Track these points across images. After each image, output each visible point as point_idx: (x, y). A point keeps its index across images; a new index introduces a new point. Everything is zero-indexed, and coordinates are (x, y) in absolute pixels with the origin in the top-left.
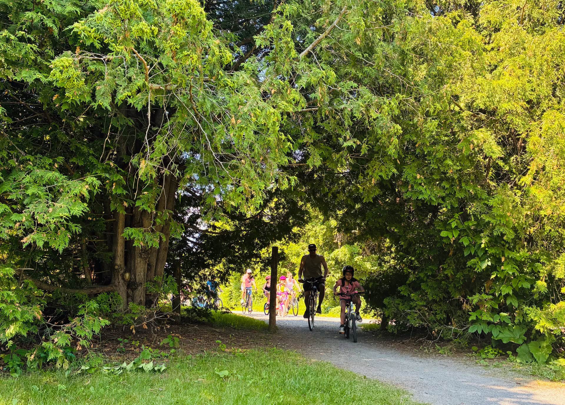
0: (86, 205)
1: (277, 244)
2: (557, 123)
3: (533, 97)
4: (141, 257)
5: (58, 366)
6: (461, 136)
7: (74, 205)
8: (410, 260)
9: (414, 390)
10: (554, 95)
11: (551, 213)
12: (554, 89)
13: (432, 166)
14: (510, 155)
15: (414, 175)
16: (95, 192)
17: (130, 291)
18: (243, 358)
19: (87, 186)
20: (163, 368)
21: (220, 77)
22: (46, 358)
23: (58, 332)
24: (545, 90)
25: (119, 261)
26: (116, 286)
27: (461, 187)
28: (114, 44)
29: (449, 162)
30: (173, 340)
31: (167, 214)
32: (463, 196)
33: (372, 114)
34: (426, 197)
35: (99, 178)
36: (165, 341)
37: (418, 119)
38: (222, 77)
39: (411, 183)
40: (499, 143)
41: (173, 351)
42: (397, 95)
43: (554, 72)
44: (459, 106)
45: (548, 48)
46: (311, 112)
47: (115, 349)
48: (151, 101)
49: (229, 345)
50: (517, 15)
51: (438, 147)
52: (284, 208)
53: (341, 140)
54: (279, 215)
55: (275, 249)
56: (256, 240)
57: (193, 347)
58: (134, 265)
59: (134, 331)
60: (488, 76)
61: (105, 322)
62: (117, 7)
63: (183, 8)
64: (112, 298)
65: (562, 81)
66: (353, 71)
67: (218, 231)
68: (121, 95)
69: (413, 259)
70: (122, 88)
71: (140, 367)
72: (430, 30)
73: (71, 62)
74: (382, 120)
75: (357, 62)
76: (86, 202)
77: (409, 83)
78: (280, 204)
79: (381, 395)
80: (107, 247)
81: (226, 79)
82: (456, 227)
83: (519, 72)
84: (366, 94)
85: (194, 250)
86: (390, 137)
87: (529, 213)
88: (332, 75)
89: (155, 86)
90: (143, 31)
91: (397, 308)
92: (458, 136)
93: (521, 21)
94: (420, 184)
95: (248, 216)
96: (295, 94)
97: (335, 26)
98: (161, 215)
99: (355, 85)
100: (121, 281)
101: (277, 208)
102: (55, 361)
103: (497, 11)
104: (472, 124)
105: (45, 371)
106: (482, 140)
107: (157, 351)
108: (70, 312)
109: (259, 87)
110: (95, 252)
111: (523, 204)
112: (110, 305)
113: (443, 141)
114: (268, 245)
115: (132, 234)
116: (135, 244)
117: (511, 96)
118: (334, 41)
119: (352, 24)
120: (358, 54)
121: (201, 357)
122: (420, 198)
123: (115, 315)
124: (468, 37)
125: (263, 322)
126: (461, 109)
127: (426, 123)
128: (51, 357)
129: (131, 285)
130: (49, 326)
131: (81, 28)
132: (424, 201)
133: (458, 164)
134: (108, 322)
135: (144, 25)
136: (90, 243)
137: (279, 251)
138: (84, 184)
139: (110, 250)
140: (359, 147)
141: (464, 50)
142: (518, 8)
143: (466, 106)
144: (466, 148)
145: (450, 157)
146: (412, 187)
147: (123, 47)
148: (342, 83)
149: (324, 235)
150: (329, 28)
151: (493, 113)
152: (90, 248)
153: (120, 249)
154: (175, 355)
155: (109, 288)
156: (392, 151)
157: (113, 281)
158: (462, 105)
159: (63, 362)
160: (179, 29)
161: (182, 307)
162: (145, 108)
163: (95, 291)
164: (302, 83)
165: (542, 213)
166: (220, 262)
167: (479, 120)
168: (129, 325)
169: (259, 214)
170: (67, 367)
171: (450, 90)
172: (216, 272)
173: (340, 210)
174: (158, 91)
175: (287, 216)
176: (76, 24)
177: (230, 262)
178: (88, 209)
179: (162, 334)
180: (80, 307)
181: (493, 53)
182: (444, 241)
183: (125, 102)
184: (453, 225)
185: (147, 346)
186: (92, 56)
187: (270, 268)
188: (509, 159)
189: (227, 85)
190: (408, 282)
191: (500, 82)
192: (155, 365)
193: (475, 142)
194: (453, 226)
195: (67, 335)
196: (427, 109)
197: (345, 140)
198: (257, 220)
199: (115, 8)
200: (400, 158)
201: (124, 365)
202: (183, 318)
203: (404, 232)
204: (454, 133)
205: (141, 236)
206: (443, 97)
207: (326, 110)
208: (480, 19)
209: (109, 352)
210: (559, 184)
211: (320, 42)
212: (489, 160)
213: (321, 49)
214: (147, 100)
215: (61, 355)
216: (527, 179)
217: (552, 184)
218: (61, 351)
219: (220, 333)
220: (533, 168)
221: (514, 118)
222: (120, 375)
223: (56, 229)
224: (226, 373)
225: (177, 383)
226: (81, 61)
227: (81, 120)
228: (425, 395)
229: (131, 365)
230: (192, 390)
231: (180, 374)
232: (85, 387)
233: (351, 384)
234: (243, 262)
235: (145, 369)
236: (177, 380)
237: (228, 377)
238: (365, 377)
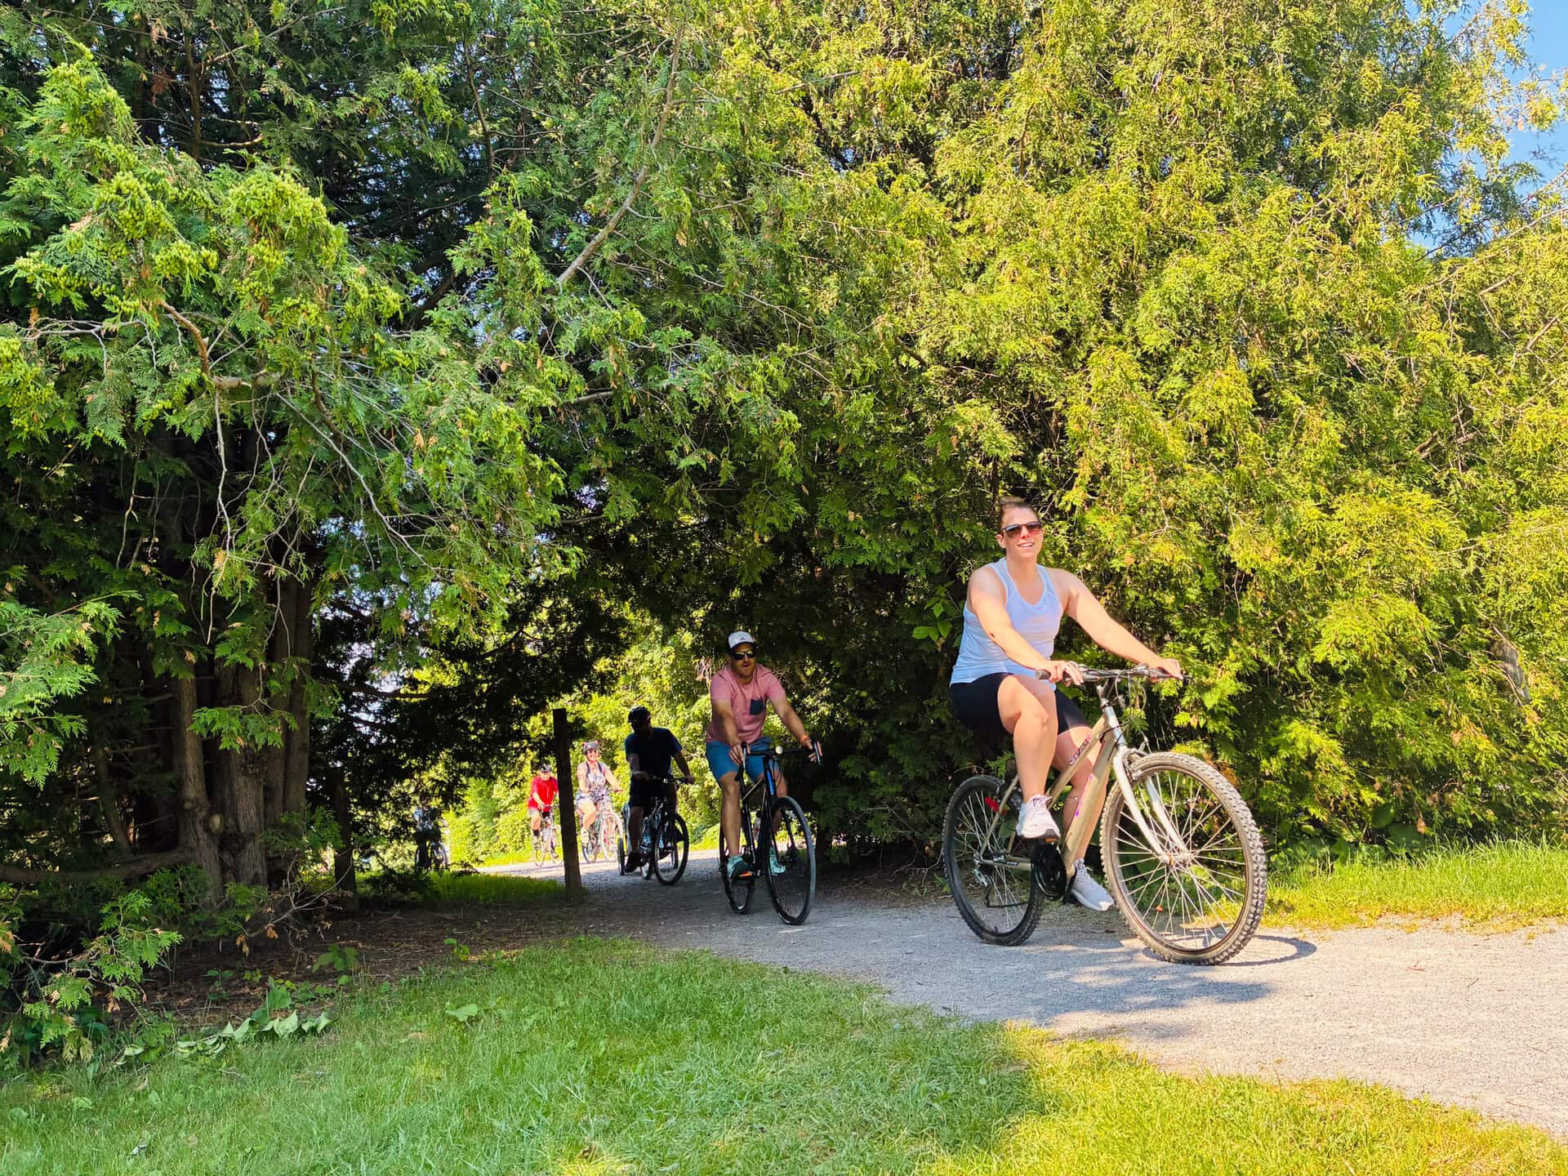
0: (88, 668)
1: (565, 701)
2: (1118, 371)
3: (1065, 323)
4: (245, 773)
5: (68, 1055)
6: (930, 419)
7: (60, 672)
8: (858, 697)
9: (894, 981)
10: (1107, 315)
11: (1132, 561)
12: (1107, 303)
13: (878, 490)
14: (1037, 449)
15: (843, 513)
16: (109, 636)
17: (226, 856)
18: (512, 969)
19: (87, 625)
20: (324, 1021)
21: (377, 346)
22: (37, 1040)
23: (58, 976)
24: (1087, 306)
25: (193, 790)
26: (192, 850)
27: (942, 529)
28: (115, 298)
29: (910, 477)
30: (343, 955)
31: (293, 666)
32: (949, 548)
33: (731, 394)
34: (873, 558)
35: (114, 602)
36: (324, 960)
37: (833, 394)
38: (382, 347)
39: (838, 532)
40: (1010, 428)
41: (344, 979)
42: (779, 348)
43: (1101, 268)
44: (918, 358)
45: (1080, 219)
46: (598, 401)
47: (202, 999)
48: (222, 416)
49: (475, 947)
50: (1011, 156)
51: (883, 450)
52: (570, 619)
53: (672, 455)
54: (561, 639)
55: (560, 714)
56: (516, 701)
57: (392, 965)
58: (232, 795)
59: (246, 949)
60: (970, 287)
61: (168, 938)
62: (113, 215)
63: (270, 203)
64: (183, 878)
65: (1119, 284)
66: (680, 304)
67: (424, 689)
68: (146, 411)
69: (864, 694)
70: (147, 394)
71: (267, 1028)
72: (833, 200)
73: (17, 348)
74: (755, 404)
75: (685, 285)
76: (90, 663)
77: (802, 320)
78: (559, 611)
79: (823, 1003)
80: (159, 762)
81: (391, 349)
82: (944, 615)
83: (1030, 274)
84: (712, 353)
85: (373, 741)
86: (777, 439)
87: (1089, 567)
88: (637, 317)
89: (228, 381)
90: (181, 262)
91: (845, 808)
92: (925, 421)
93: (1021, 166)
94: (857, 532)
95: (490, 646)
96: (553, 368)
97: (627, 212)
98: (281, 671)
99: (687, 334)
100: (203, 835)
101: (554, 620)
102: (57, 1045)
103: (969, 150)
104: (950, 393)
105: (39, 1072)
106: (974, 424)
107: (306, 985)
108: (83, 927)
109: (471, 359)
110: (130, 776)
111: (1075, 550)
112: (181, 895)
113: (894, 435)
114: (542, 707)
115: (214, 722)
116: (224, 745)
117: (1020, 326)
118: (628, 244)
119: (661, 204)
120: (686, 267)
121: (412, 983)
122: (860, 562)
123: (194, 917)
124: (916, 209)
125: (553, 881)
126: (922, 363)
127: (849, 403)
128: (49, 1036)
129: (229, 842)
130: (36, 965)
131: (34, 268)
132: (869, 568)
133: (930, 480)
134: (176, 937)
135: (182, 248)
136: (117, 758)
137: (570, 719)
138: (78, 620)
139: (168, 767)
140: (715, 466)
141: (910, 238)
142: (1011, 141)
143: (932, 356)
144: (944, 445)
145: (912, 468)
146: (842, 541)
147: (137, 302)
148: (657, 333)
149: (673, 666)
150: (616, 215)
151: (988, 365)
152: (119, 770)
153: (192, 761)
154: (348, 988)
155: (174, 856)
156: (785, 468)
157: (183, 839)
158: (924, 354)
159: (79, 1045)
160: (266, 251)
161: (359, 876)
162: (209, 436)
163: (140, 869)
164: (568, 343)
165: (1116, 564)
166: (435, 762)
167: (964, 383)
168: (233, 935)
169: (512, 640)
170: (90, 1057)
171: (890, 325)
172: (429, 784)
173: (696, 608)
174: (235, 392)
175: (579, 636)
176: (20, 262)
177: (459, 757)
178: (95, 677)
179: (315, 945)
180: (105, 910)
181: (971, 239)
182: (923, 647)
183: (159, 423)
184: (938, 611)
185: (282, 977)
186: (67, 328)
187: (552, 759)
188: (1035, 458)
189: (397, 363)
190: (860, 747)
191: (995, 298)
192: (301, 1020)
193: (961, 430)
194: (937, 614)
195: (80, 980)
196: (848, 371)
197: (682, 454)
198: (510, 654)
199: (108, 216)
200: (808, 481)
201: (229, 1030)
202: (364, 901)
203: (838, 640)
204: (914, 417)
205: (236, 725)
206: (878, 342)
207: (632, 394)
208: (938, 170)
209: (188, 1006)
210: (1140, 500)
211: (599, 248)
212: (995, 465)
213: (604, 263)
214: (212, 414)
215: (71, 1028)
216: (1075, 496)
217: (1127, 501)
218: (71, 1019)
219: (455, 923)
220: (1084, 471)
221: (1032, 370)
222: (220, 1056)
223: (23, 734)
224: (472, 1009)
225: (358, 1051)
226: (42, 342)
227: (62, 473)
228: (918, 988)
229: (245, 1027)
230: (396, 1063)
231: (364, 1030)
232: (137, 1096)
233: (755, 989)
234: (490, 754)
235: (279, 1032)
236: (359, 1044)
237: (477, 1019)
238: (786, 971)
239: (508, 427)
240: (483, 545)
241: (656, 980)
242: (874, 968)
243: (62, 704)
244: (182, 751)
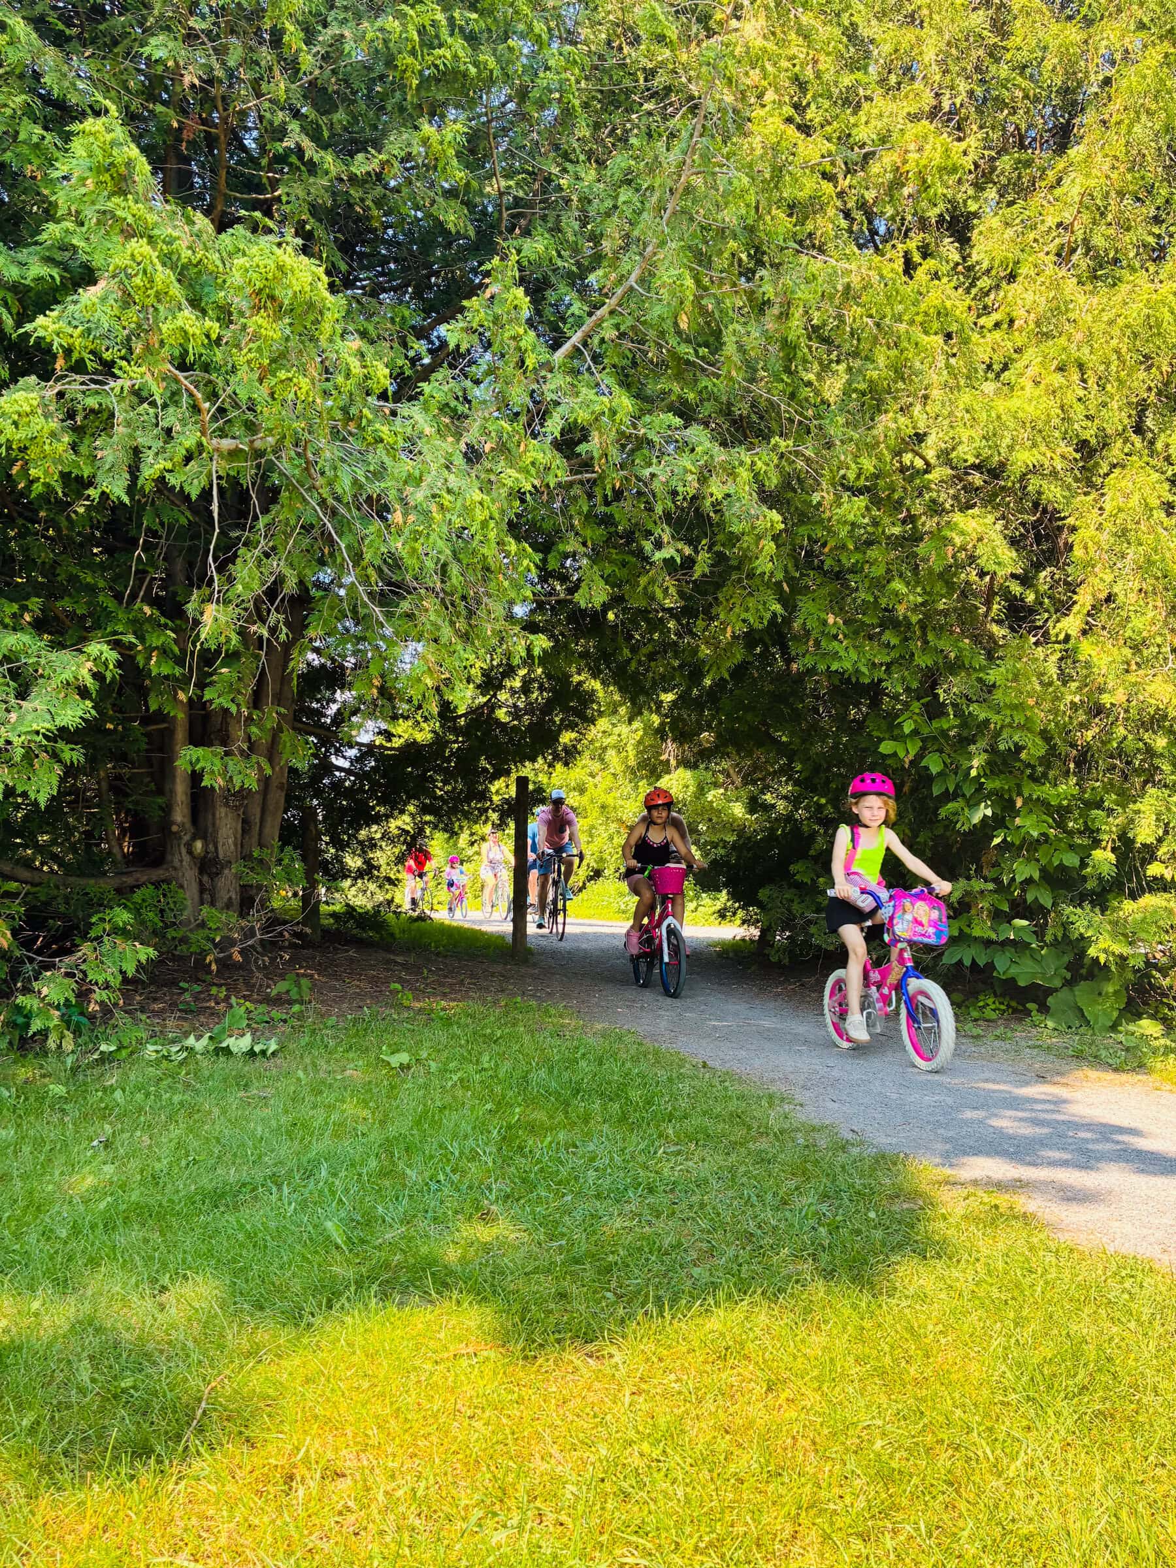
0: (89, 704)
1: (527, 770)
2: (1136, 497)
3: (1089, 434)
4: (227, 805)
5: (51, 1044)
6: (928, 524)
7: (65, 705)
8: (817, 803)
9: (809, 1093)
10: (1139, 429)
11: (1125, 698)
12: (1141, 415)
13: (863, 596)
14: (1038, 566)
15: (823, 615)
16: (109, 675)
17: (205, 879)
18: (448, 1022)
19: (90, 664)
20: (273, 1047)
21: (364, 422)
22: (28, 1026)
23: (48, 974)
24: (1117, 417)
25: (180, 815)
26: (175, 869)
27: (926, 642)
28: (124, 363)
29: (898, 585)
30: (299, 985)
31: (272, 715)
32: (930, 663)
33: (714, 489)
34: (848, 665)
35: (116, 645)
36: (281, 987)
37: (823, 495)
38: (369, 421)
39: (815, 634)
40: (1014, 542)
41: (296, 1008)
42: (773, 441)
43: (1142, 375)
44: (923, 458)
45: (1121, 321)
46: (581, 482)
47: (173, 1005)
48: (219, 478)
49: (418, 994)
50: (1057, 241)
51: (873, 553)
52: (541, 688)
53: (648, 546)
54: (530, 709)
55: (522, 782)
56: (483, 763)
57: (342, 999)
58: (214, 824)
59: (214, 967)
60: (989, 387)
61: (145, 953)
62: (126, 282)
63: (270, 276)
64: (165, 896)
65: (1159, 393)
66: (676, 388)
67: (397, 743)
68: (151, 469)
69: (823, 801)
70: (151, 453)
71: (224, 1045)
72: (848, 287)
73: (35, 403)
74: (739, 500)
75: (684, 369)
76: (92, 700)
77: (801, 414)
78: (534, 680)
80: (152, 786)
81: (377, 426)
82: (915, 732)
83: (1057, 379)
84: (701, 443)
85: (347, 784)
86: (759, 538)
87: (1077, 699)
88: (625, 403)
89: (227, 444)
90: (186, 332)
91: (789, 910)
92: (923, 524)
93: (1063, 256)
94: (835, 637)
95: (462, 710)
96: (538, 452)
97: (631, 289)
98: (261, 719)
99: (678, 421)
100: (186, 858)
101: (526, 689)
102: (44, 1033)
103: (1010, 233)
104: (955, 497)
105: (24, 1056)
106: (975, 536)
107: (263, 1008)
108: (78, 928)
109: (458, 435)
110: (127, 795)
111: (1065, 679)
112: (162, 911)
113: (888, 538)
114: (508, 773)
115: (198, 760)
116: (206, 782)
117: (1038, 432)
118: (629, 321)
119: (663, 285)
120: (686, 350)
121: (355, 1021)
122: (834, 667)
123: (171, 933)
124: (936, 302)
125: (501, 937)
126: (927, 464)
127: (840, 505)
128: (36, 1025)
129: (208, 866)
130: (31, 960)
131: (52, 327)
132: (842, 674)
133: (919, 590)
134: (152, 952)
135: (187, 318)
136: (119, 777)
137: (531, 787)
138: (83, 658)
139: (160, 792)
140: (689, 563)
141: (926, 333)
142: (1059, 225)
143: (938, 457)
144: (938, 555)
145: (901, 576)
146: (817, 644)
147: (143, 369)
148: (647, 418)
149: (640, 742)
150: (620, 291)
151: (996, 472)
152: (118, 787)
153: (181, 790)
154: (300, 1016)
155: (158, 874)
156: (764, 565)
157: (169, 857)
158: (931, 455)
159: (62, 1037)
160: (265, 324)
161: (324, 908)
162: (206, 494)
163: (129, 880)
164: (554, 426)
165: (1106, 699)
166: (402, 812)
167: (969, 489)
168: (203, 953)
169: (486, 704)
170: (71, 1048)
171: (894, 426)
172: (396, 832)
173: (665, 691)
174: (234, 454)
175: (547, 709)
176: (40, 320)
177: (425, 810)
178: (93, 712)
179: (273, 973)
180: (93, 920)
181: (997, 335)
182: (888, 762)
183: (161, 481)
184: (908, 728)
185: (244, 997)
186: (83, 383)
187: (512, 825)
188: (1035, 577)
189: (382, 441)
190: (812, 852)
191: (1014, 403)
192: (255, 1041)
193: (958, 541)
194: (907, 730)
195: (67, 981)
196: (842, 472)
197: (659, 545)
198: (481, 718)
199: (121, 282)
200: (790, 580)
201: (191, 1041)
202: (326, 932)
203: (804, 741)
204: (911, 519)
205: (218, 766)
206: (878, 443)
207: (615, 479)
208: (974, 252)
209: (163, 1011)
210: (1145, 634)
211: (599, 324)
212: (992, 579)
213: (602, 341)
214: (210, 475)
215: (56, 1022)
216: (1071, 624)
217: (1129, 633)
218: (57, 1013)
219: (404, 966)
220: (1084, 599)
221: (1044, 483)
222: (181, 1064)
223: (29, 755)
224: (404, 1058)
225: (299, 1079)
226: (61, 395)
227: (81, 510)
228: (830, 1105)
229: (205, 1041)
230: (329, 1097)
231: (307, 1060)
232: (105, 1090)
233: (670, 1079)
234: (454, 811)
235: (234, 1049)
236: (300, 1074)
237: (409, 1067)
238: (705, 1065)
239: (480, 515)
240: (452, 623)
241: (578, 1055)
242: (791, 1077)
243: (63, 733)
244: (174, 782)
